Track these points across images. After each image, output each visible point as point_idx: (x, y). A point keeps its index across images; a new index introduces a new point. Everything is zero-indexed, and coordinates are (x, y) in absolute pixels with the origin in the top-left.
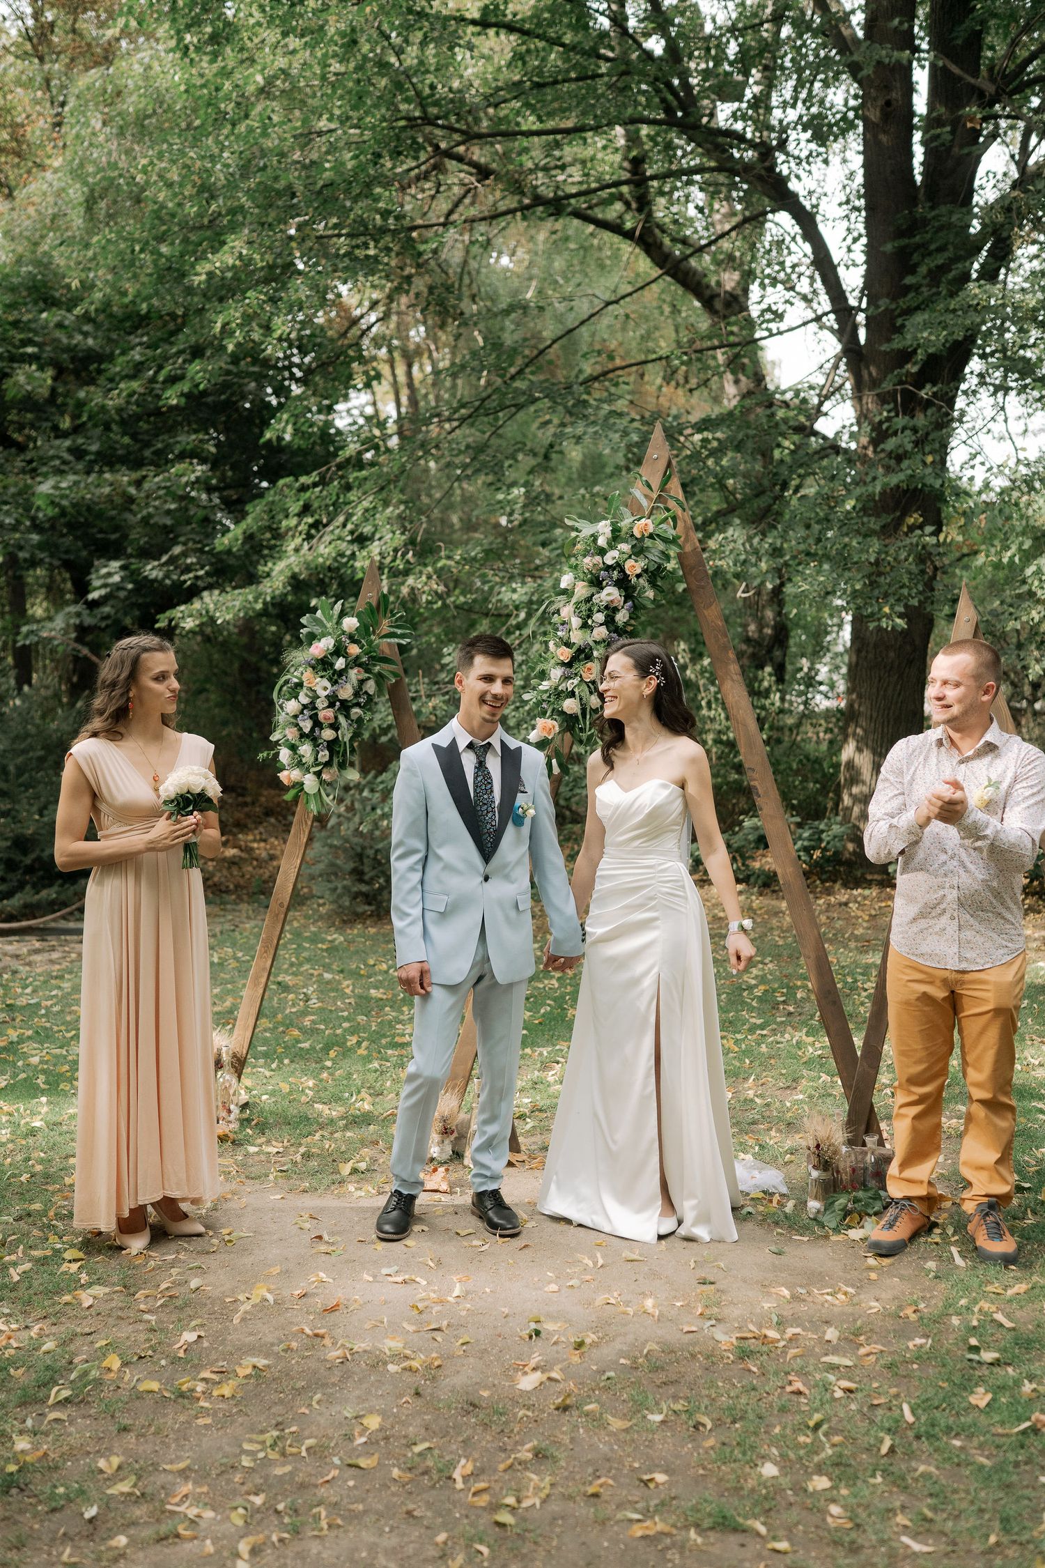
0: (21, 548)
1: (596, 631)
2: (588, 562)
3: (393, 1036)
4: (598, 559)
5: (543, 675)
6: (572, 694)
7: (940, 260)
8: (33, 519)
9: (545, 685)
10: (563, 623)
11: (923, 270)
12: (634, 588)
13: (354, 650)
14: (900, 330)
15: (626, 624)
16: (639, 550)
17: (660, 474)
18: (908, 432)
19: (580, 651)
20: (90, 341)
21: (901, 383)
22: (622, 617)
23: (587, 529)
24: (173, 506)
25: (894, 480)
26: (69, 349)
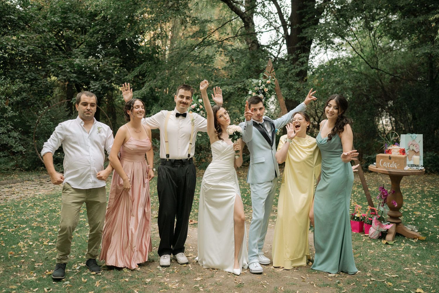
0: (72, 78)
2: (256, 88)
4: (258, 88)
7: (311, 16)
8: (74, 70)
11: (307, 17)
12: (266, 95)
13: (201, 107)
14: (302, 32)
16: (267, 87)
17: (270, 69)
18: (305, 57)
20: (83, 23)
21: (302, 45)
23: (255, 81)
24: (112, 68)
25: (303, 68)
26: (77, 25)
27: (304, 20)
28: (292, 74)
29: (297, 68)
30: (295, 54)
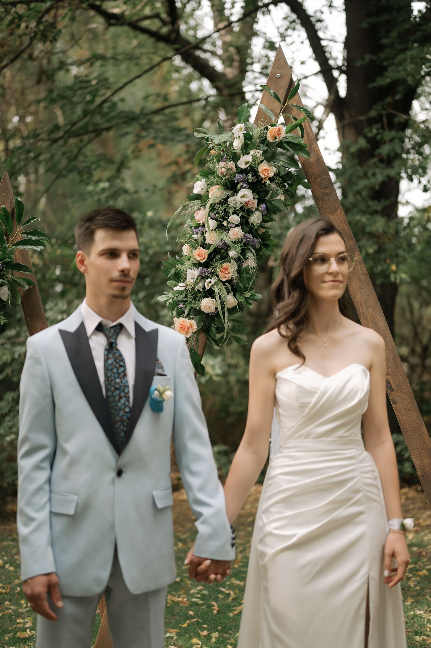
1: (232, 231)
2: (221, 167)
3: (15, 631)
4: (231, 164)
5: (179, 277)
6: (210, 293)
9: (181, 287)
10: (198, 226)
12: (267, 192)
15: (261, 226)
16: (270, 157)
17: (284, 90)
19: (217, 251)
21: (384, 109)
22: (256, 219)
27: (385, 41)
28: (358, 193)
29: (374, 174)
30: (365, 137)
